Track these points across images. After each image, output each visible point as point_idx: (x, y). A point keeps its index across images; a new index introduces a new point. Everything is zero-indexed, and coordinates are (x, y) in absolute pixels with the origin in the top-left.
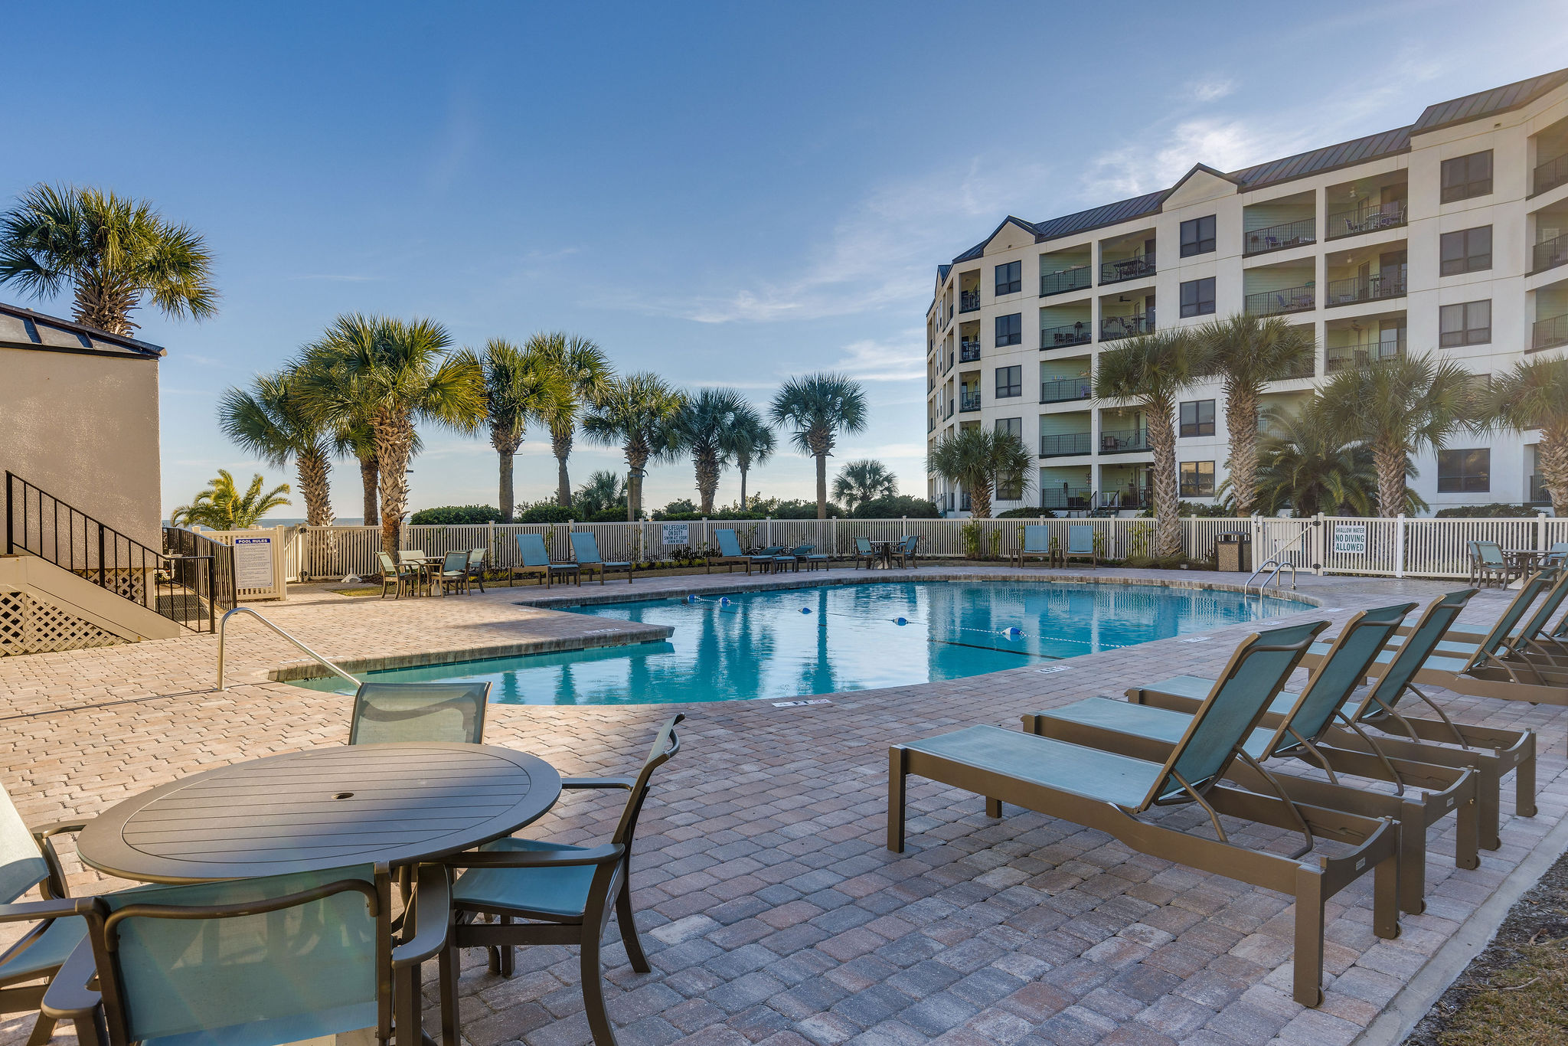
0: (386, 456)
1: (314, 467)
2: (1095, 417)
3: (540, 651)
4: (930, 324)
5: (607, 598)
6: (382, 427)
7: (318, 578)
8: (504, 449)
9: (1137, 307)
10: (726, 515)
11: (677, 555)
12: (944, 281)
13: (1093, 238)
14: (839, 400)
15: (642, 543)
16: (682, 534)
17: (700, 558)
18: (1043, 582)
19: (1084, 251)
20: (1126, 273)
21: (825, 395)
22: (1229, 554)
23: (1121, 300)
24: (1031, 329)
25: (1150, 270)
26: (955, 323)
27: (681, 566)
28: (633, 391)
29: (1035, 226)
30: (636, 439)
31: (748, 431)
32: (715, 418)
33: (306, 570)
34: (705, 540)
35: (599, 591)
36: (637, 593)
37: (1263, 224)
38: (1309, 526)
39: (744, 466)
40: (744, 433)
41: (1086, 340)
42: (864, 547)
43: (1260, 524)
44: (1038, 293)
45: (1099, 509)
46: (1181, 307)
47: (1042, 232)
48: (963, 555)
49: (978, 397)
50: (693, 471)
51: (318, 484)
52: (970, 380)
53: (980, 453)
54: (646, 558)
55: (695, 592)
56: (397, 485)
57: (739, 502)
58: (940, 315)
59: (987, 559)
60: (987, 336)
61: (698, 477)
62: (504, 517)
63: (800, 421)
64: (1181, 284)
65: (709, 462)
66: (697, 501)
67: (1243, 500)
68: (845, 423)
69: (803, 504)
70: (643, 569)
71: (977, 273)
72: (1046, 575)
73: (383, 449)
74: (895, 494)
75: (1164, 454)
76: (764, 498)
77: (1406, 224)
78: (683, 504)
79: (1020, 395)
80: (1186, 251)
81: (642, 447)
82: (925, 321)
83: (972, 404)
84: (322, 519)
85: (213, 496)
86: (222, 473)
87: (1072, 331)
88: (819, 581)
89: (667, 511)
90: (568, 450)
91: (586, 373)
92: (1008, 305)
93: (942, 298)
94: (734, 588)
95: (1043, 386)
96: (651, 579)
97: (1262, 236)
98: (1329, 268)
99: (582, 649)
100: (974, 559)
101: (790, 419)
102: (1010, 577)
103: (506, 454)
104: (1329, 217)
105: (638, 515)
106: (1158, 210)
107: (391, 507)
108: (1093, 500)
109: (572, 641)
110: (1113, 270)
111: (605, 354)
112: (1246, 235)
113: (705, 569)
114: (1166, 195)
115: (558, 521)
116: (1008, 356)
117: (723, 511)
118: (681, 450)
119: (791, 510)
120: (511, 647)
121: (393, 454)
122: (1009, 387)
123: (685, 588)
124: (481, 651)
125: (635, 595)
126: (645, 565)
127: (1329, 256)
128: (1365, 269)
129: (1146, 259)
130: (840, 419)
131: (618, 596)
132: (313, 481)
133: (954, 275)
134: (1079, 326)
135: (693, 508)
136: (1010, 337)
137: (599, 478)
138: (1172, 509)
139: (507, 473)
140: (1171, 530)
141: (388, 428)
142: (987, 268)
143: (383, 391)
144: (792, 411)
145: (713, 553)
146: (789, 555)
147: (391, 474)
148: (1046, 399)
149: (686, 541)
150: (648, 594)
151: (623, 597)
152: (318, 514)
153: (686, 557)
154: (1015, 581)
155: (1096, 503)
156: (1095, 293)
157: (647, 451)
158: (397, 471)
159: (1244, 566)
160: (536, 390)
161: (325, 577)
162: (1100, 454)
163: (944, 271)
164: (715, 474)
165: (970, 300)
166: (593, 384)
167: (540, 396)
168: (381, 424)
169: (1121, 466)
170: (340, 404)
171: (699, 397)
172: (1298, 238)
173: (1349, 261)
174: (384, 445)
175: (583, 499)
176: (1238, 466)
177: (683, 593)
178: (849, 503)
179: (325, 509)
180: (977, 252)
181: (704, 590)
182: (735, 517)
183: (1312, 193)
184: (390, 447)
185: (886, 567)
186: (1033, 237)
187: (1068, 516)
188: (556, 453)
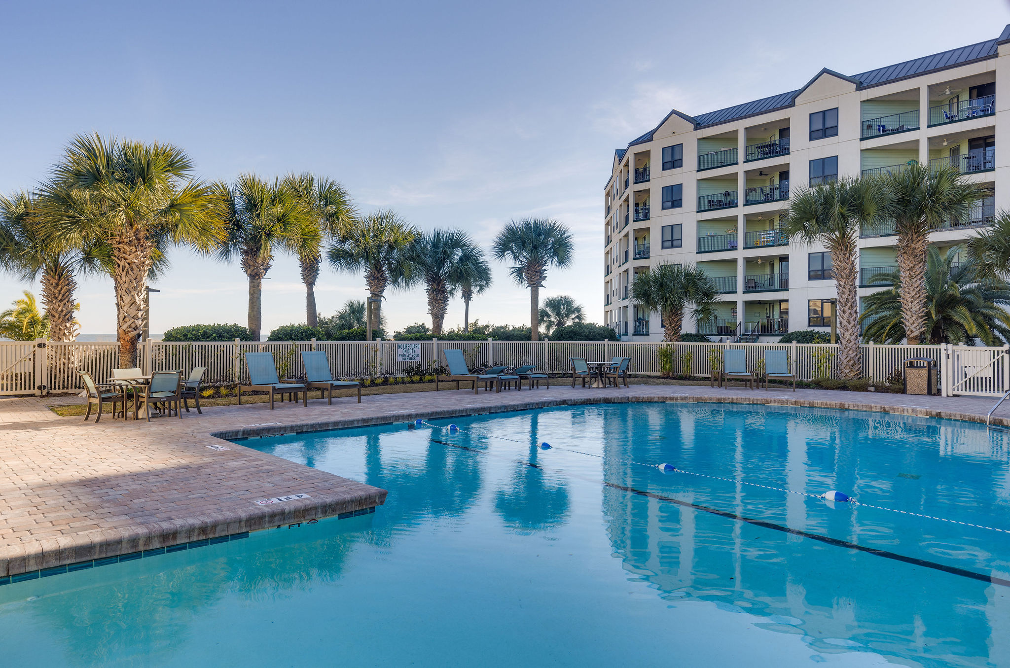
0: (124, 274)
1: (57, 285)
2: (740, 264)
3: (171, 543)
4: (608, 195)
5: (327, 424)
6: (120, 246)
7: (57, 391)
8: (253, 274)
9: (772, 180)
10: (452, 336)
11: (409, 371)
12: (620, 160)
13: (740, 126)
14: (551, 239)
15: (378, 360)
16: (415, 353)
17: (430, 374)
18: (757, 404)
19: (732, 137)
20: (765, 154)
21: (539, 235)
22: (916, 379)
23: (761, 174)
24: (690, 197)
25: (785, 151)
26: (630, 192)
27: (412, 382)
28: (373, 227)
29: (692, 118)
30: (376, 268)
31: (473, 264)
32: (445, 252)
33: (45, 384)
34: (435, 358)
35: (322, 414)
36: (360, 417)
37: (876, 114)
38: (1001, 355)
39: (467, 296)
40: (470, 265)
41: (733, 204)
42: (581, 367)
43: (950, 352)
44: (696, 168)
45: (743, 335)
46: (810, 179)
47: (698, 123)
48: (658, 374)
49: (648, 248)
50: (425, 298)
51: (61, 301)
52: (642, 235)
53: (674, 285)
54: (382, 374)
55: (422, 415)
56: (134, 302)
57: (463, 326)
58: (617, 186)
59: (681, 378)
60: (655, 201)
61: (430, 303)
62: (252, 335)
63: (518, 257)
64: (810, 161)
65: (439, 291)
66: (429, 324)
67: (914, 330)
68: (556, 259)
69: (511, 328)
70: (377, 385)
71: (647, 154)
72: (760, 398)
73: (121, 267)
74: (583, 321)
75: (848, 287)
76: (481, 323)
77: (993, 114)
78: (418, 327)
79: (681, 246)
80: (816, 134)
81: (381, 276)
82: (603, 193)
83: (643, 253)
84: (64, 334)
85: (15, 313)
87: (722, 198)
88: (545, 403)
89: (406, 332)
90: (315, 277)
91: (331, 209)
92: (673, 177)
93: (619, 174)
94: (463, 411)
95: (699, 240)
96: (383, 397)
97: (875, 124)
98: (929, 150)
99: (245, 535)
100: (669, 377)
101: (509, 256)
102: (725, 399)
103: (255, 278)
104: (930, 109)
105: (378, 334)
106: (792, 104)
107: (128, 324)
108: (738, 329)
109: (228, 523)
110: (756, 151)
111: (349, 192)
112: (862, 123)
113: (434, 385)
114: (798, 93)
115: (302, 339)
116: (673, 216)
117: (450, 333)
118: (415, 280)
119: (503, 333)
120: (119, 542)
121: (130, 272)
122: (672, 240)
123: (412, 411)
124: (59, 553)
125: (358, 421)
126: (379, 381)
127: (929, 139)
128: (955, 151)
129: (780, 141)
130: (551, 257)
131: (339, 422)
132: (56, 298)
133: (630, 155)
134: (727, 194)
135: (427, 330)
136: (673, 202)
137: (351, 305)
138: (854, 337)
139: (256, 296)
140: (852, 356)
141: (126, 247)
142: (655, 149)
143: (114, 206)
144: (511, 249)
145: (441, 370)
146: (512, 374)
147: (128, 291)
148: (701, 250)
149: (418, 359)
150: (372, 419)
151: (344, 422)
152: (60, 329)
153: (417, 374)
154: (729, 403)
155: (740, 331)
156: (741, 168)
157: (385, 280)
158: (135, 288)
159: (933, 390)
160: (282, 220)
161: (65, 391)
162: (744, 292)
163: (620, 154)
164: (445, 301)
165: (642, 175)
166: (338, 218)
167: (285, 224)
168: (120, 243)
169: (760, 303)
170: (71, 220)
171: (432, 236)
172: (903, 126)
173: (945, 144)
174: (121, 264)
175: (338, 322)
176: (910, 300)
177: (410, 416)
178: (548, 328)
179: (68, 325)
180: (648, 137)
181: (432, 413)
182: (461, 338)
183: (917, 90)
184: (127, 266)
185: (601, 386)
186: (692, 126)
187: (721, 341)
188: (304, 279)
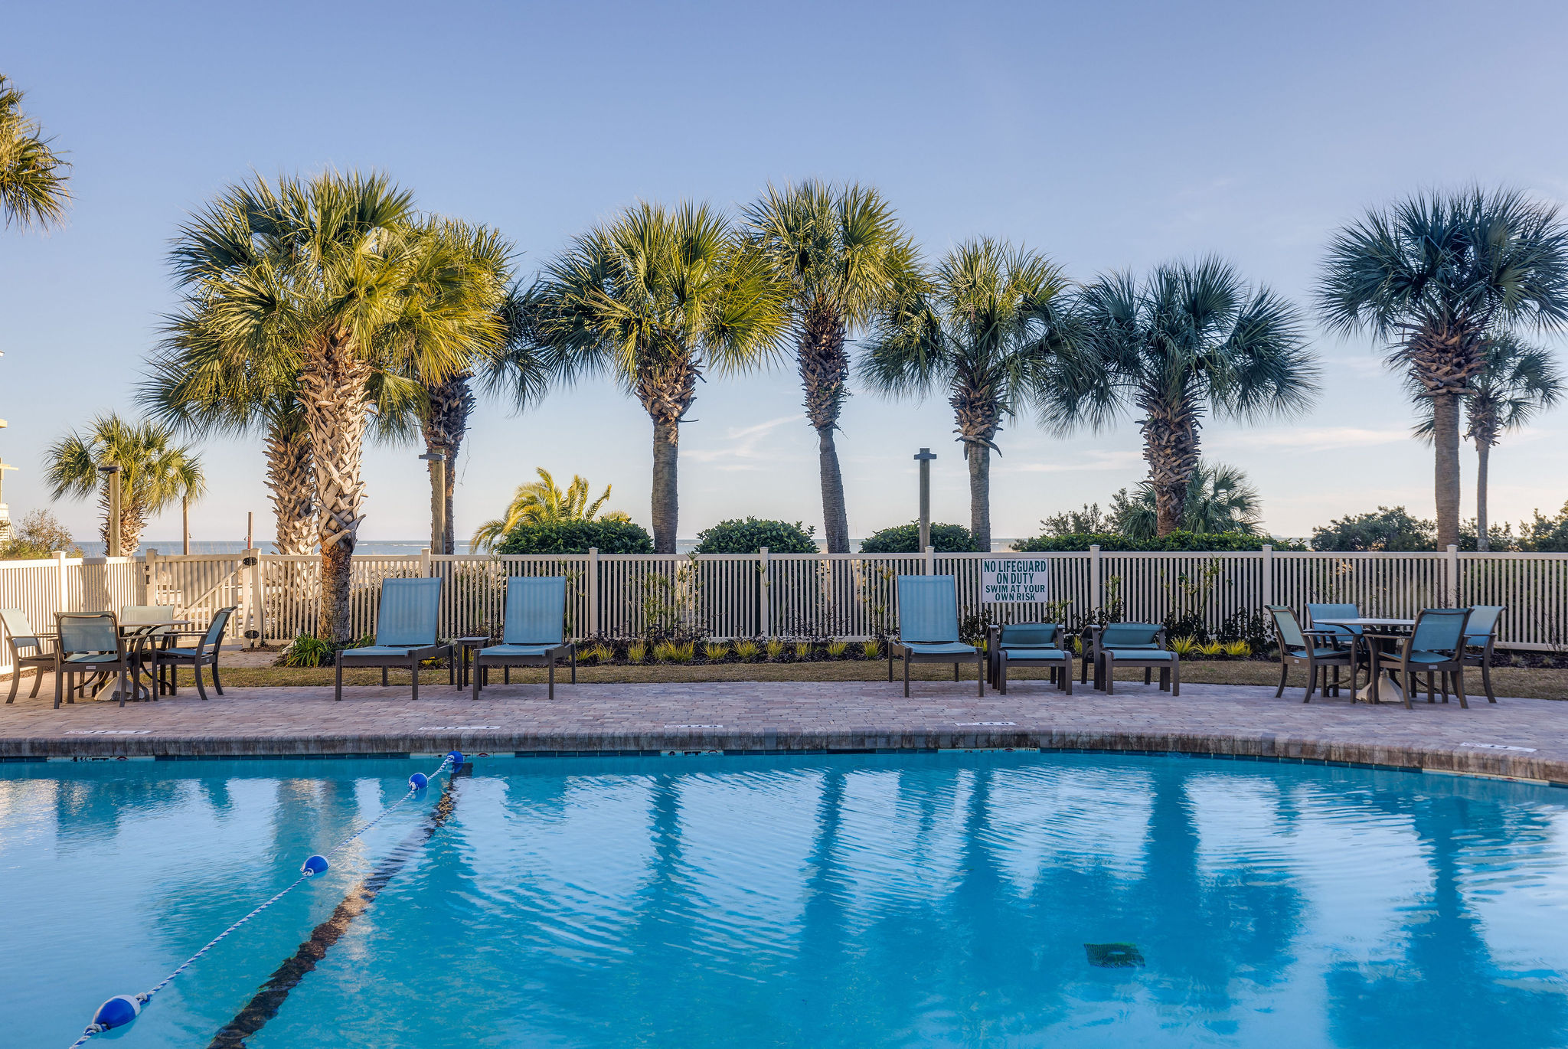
0: (313, 428)
7: (276, 642)
33: (256, 628)
51: (289, 483)
84: (292, 541)
86: (540, 471)
103: (664, 421)
121: (322, 425)
132: (282, 479)
139: (662, 458)
141: (311, 378)
147: (320, 461)
150: (344, 741)
152: (285, 533)
158: (330, 455)
174: (309, 410)
179: (298, 525)
184: (317, 413)
